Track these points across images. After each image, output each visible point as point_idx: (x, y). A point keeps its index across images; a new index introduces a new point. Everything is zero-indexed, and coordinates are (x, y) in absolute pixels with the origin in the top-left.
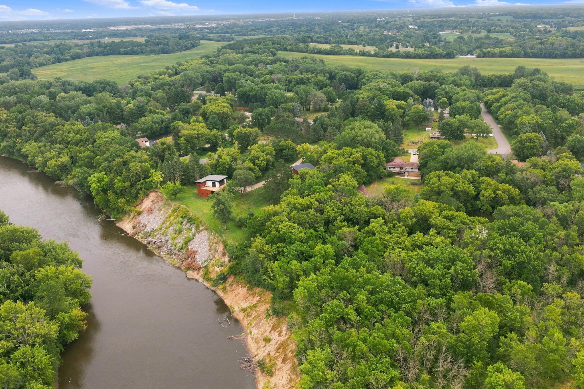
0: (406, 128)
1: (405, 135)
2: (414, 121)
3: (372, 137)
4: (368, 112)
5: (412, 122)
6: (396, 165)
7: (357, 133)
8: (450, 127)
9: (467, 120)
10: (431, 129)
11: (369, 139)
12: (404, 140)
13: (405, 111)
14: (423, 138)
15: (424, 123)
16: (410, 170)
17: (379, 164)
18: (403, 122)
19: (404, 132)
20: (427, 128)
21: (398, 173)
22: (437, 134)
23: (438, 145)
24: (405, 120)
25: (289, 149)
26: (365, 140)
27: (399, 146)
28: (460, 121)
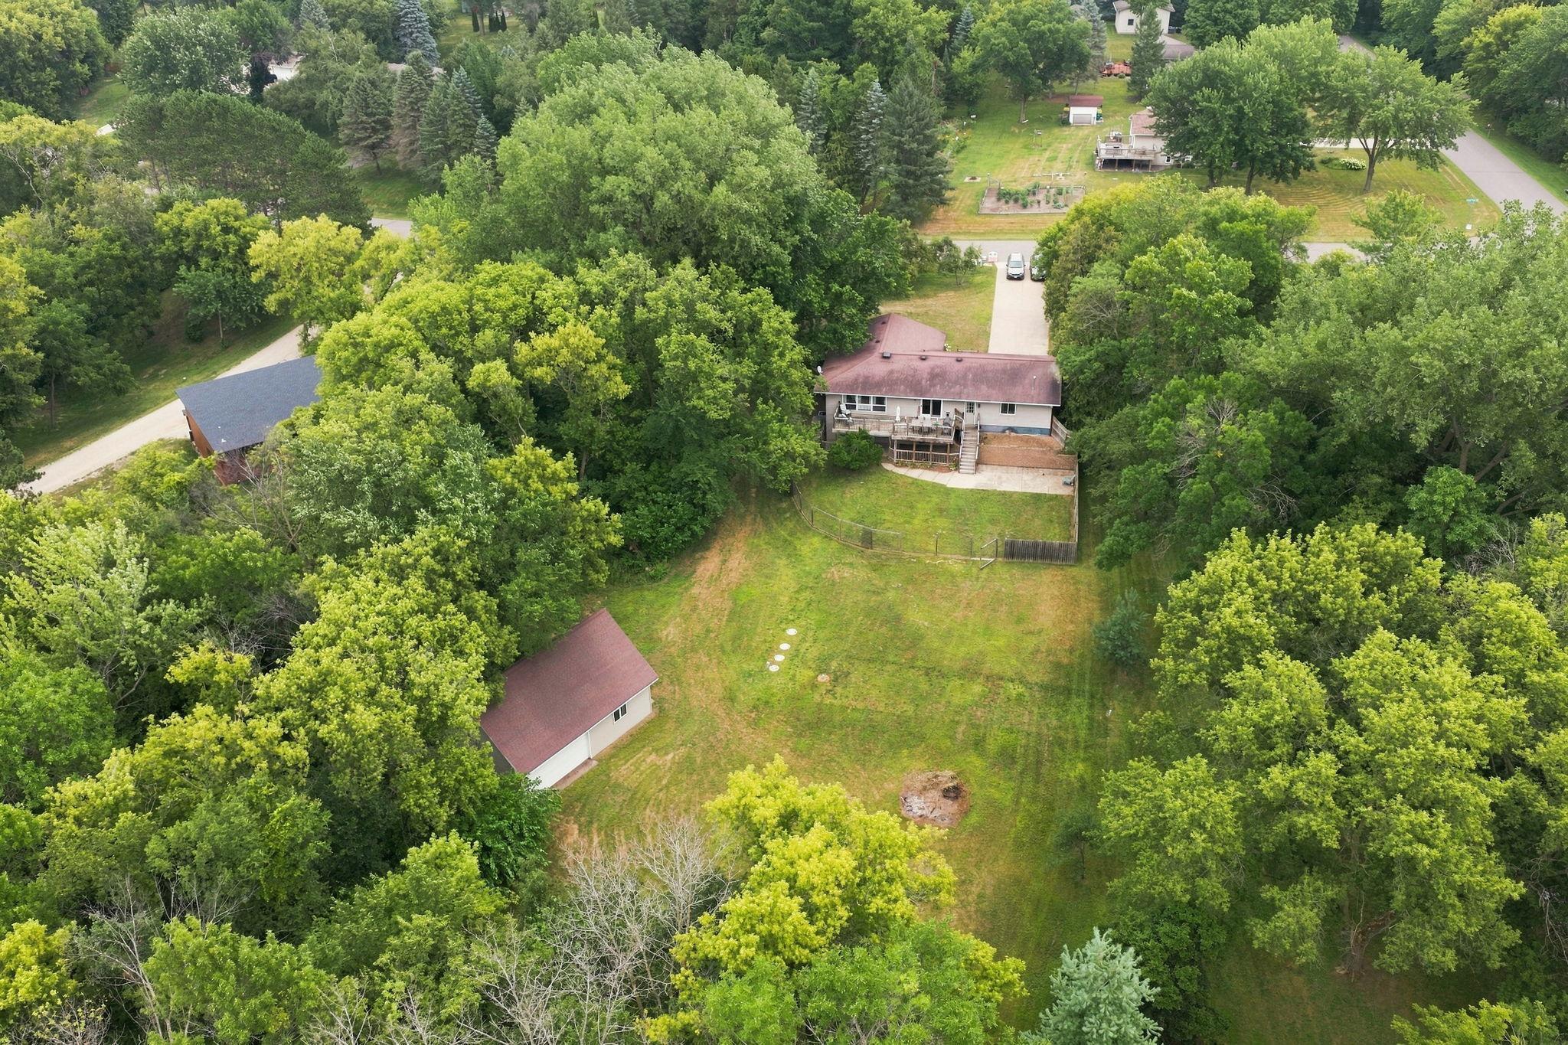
0: (961, 109)
1: (960, 149)
2: (1008, 67)
3: (713, 179)
4: (765, 25)
5: (994, 76)
6: (890, 382)
7: (601, 140)
8: (1228, 100)
9: (1328, 56)
10: (1092, 112)
11: (688, 184)
12: (952, 179)
13: (956, 20)
14: (1059, 165)
15: (1058, 87)
16: (992, 417)
17: (760, 389)
18: (949, 78)
19: (951, 132)
20: (1074, 111)
21: (904, 445)
22: (1137, 144)
23: (1211, 228)
24: (956, 66)
25: (216, 256)
26: (663, 199)
27: (919, 220)
28: (1285, 59)
